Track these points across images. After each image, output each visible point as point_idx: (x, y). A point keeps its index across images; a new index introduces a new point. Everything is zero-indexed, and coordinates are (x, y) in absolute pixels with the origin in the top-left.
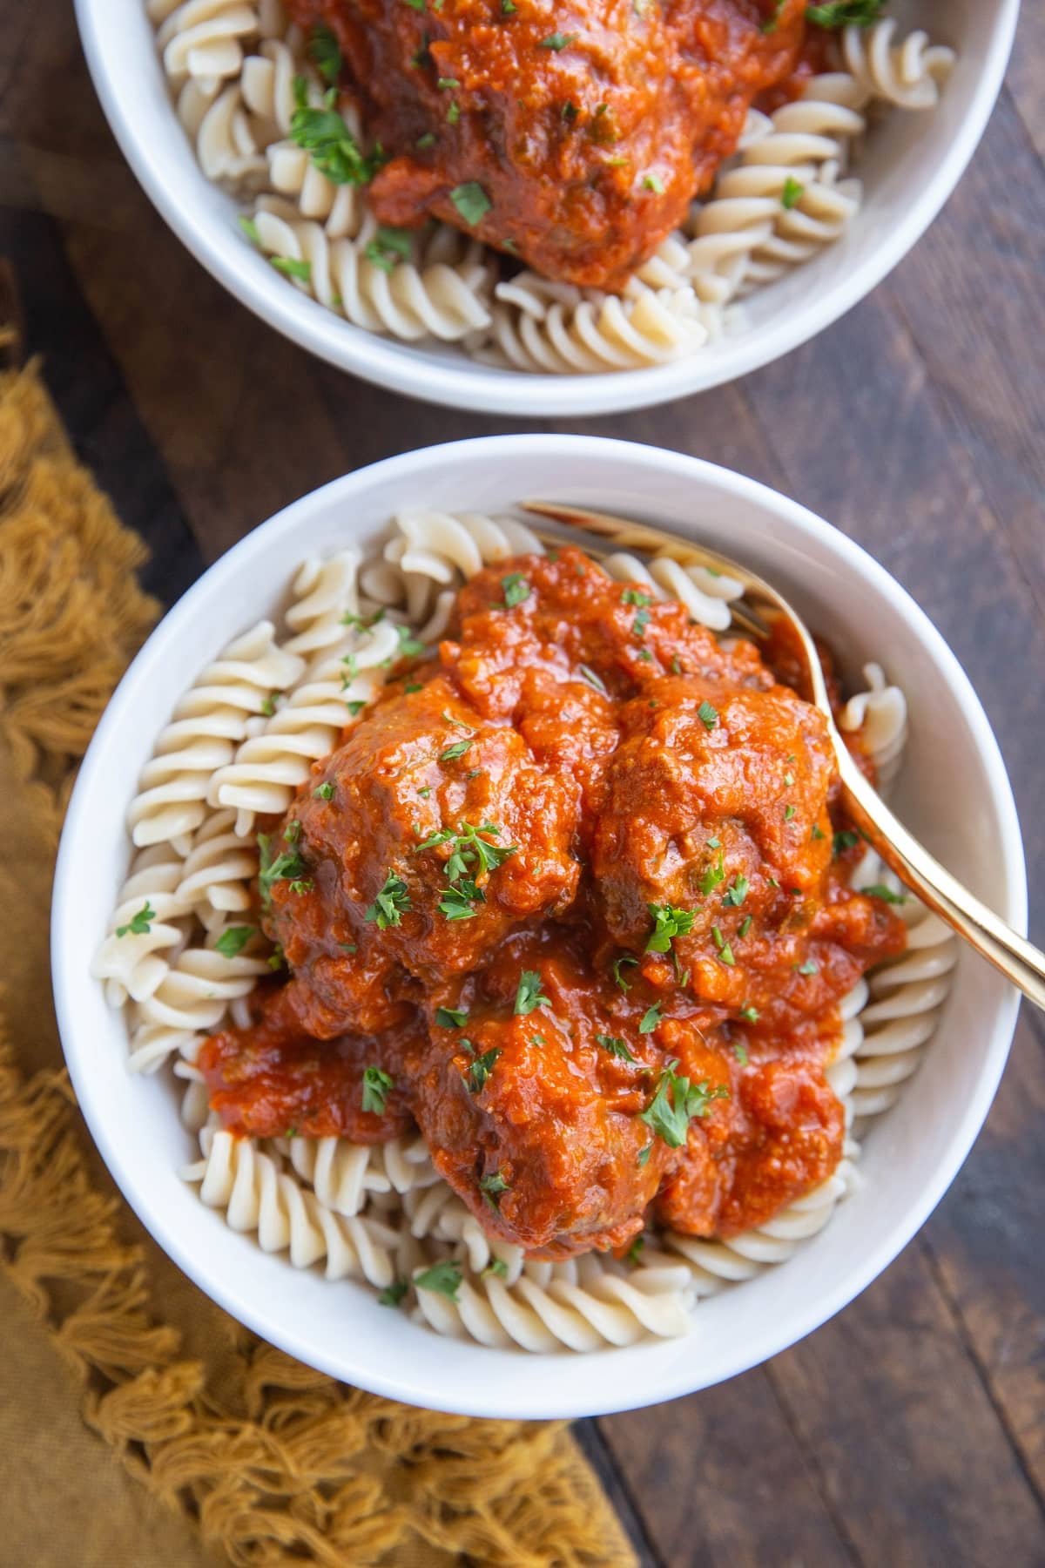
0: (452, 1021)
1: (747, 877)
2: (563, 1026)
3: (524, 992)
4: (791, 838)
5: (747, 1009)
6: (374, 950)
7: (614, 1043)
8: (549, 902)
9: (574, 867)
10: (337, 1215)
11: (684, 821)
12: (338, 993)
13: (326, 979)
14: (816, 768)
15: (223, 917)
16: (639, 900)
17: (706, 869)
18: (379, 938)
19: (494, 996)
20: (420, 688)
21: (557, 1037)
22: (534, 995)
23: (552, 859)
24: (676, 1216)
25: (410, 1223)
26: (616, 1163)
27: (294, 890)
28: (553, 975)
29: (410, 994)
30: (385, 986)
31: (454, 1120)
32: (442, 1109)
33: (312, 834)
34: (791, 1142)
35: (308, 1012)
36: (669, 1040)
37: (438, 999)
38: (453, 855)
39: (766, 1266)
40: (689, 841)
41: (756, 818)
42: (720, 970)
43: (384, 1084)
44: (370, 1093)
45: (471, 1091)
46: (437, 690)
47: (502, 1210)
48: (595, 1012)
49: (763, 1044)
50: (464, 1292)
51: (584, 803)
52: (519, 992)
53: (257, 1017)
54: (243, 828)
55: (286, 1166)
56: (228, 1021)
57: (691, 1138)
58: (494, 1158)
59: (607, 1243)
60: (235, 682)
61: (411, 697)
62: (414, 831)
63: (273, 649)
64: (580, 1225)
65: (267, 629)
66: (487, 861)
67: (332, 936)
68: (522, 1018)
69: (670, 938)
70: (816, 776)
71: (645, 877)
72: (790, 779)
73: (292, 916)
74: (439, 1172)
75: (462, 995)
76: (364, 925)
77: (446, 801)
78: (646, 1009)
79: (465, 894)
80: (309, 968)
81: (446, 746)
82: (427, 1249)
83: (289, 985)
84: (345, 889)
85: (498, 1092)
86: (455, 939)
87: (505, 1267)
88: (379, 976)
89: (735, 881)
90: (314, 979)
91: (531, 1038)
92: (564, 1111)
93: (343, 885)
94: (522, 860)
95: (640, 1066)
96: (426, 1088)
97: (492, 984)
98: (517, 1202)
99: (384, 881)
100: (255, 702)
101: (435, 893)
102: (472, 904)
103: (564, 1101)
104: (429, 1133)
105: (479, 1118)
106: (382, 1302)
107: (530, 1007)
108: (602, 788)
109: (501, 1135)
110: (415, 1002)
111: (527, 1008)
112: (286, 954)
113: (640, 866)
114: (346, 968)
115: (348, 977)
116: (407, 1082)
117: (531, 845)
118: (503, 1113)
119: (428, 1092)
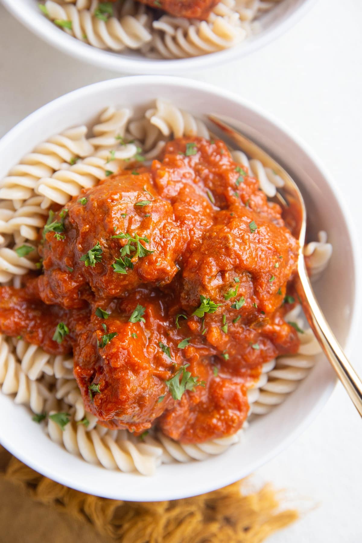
0: (102, 315)
1: (245, 299)
2: (147, 334)
3: (136, 314)
4: (269, 290)
5: (225, 353)
6: (79, 274)
7: (166, 348)
8: (159, 279)
9: (175, 269)
10: (27, 378)
11: (228, 266)
12: (59, 286)
13: (56, 279)
14: (289, 265)
15: (24, 240)
16: (198, 292)
17: (230, 289)
18: (83, 269)
19: (123, 311)
20: (138, 174)
21: (143, 337)
22: (139, 316)
23: (166, 261)
24: (167, 427)
25: (56, 391)
26: (148, 397)
27: (56, 238)
28: (150, 311)
29: (88, 297)
30: (79, 291)
31: (88, 356)
32: (85, 349)
33: (72, 216)
34: (224, 414)
35: (44, 290)
36: (188, 355)
37: (99, 304)
38: (126, 245)
39: (193, 460)
40: (227, 275)
41: (258, 276)
42: (220, 333)
43: (65, 332)
44: (58, 333)
45: (99, 346)
46: (144, 177)
47: (94, 400)
48: (162, 332)
49: (226, 370)
50: (68, 428)
51: (189, 244)
52: (134, 313)
53: (23, 285)
54: (45, 205)
55: (14, 351)
56: (11, 282)
57: (184, 397)
58: (99, 378)
59: (133, 429)
60: (62, 146)
61: (133, 176)
62: (114, 230)
63: (84, 139)
64: (125, 418)
65: (84, 130)
66: (139, 252)
67: (64, 262)
68: (131, 324)
69: (205, 312)
70: (288, 268)
71: (204, 283)
72: (277, 265)
73: (51, 248)
74: (74, 376)
75: (109, 306)
76: (79, 262)
77: (132, 222)
78: (183, 339)
79: (125, 264)
80: (51, 272)
81: (140, 200)
82: (60, 404)
83: (41, 277)
84: (76, 244)
85: (110, 351)
86: (114, 281)
87: (88, 423)
88: (78, 286)
89: (240, 299)
90: (51, 277)
91: (132, 333)
92: (135, 368)
93: (76, 242)
94: (154, 258)
95: (173, 361)
96: (81, 338)
97: (123, 306)
98: (101, 399)
99: (94, 246)
100: (68, 157)
101: (113, 258)
102: (127, 269)
103: (137, 364)
104: (76, 358)
105: (98, 359)
106: (34, 420)
107: (136, 320)
108: (199, 242)
109: (105, 369)
110: (90, 301)
111: (135, 320)
112: (44, 263)
113: (203, 278)
114: (66, 277)
115: (65, 281)
116: (75, 334)
117: (161, 252)
118: (108, 360)
119: (82, 341)
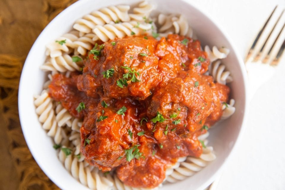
0: (104, 105)
1: (181, 121)
2: (124, 122)
3: (121, 110)
4: (195, 120)
5: (161, 145)
6: (99, 80)
7: (131, 133)
8: (138, 96)
9: (149, 93)
10: (57, 124)
11: (177, 101)
12: (87, 83)
13: (87, 79)
15: (78, 54)
16: (157, 109)
17: (174, 113)
18: (102, 78)
19: (115, 107)
20: (147, 39)
21: (121, 123)
22: (123, 112)
23: (145, 88)
25: (70, 136)
26: (113, 155)
27: (94, 58)
28: (129, 111)
29: (100, 94)
30: (97, 89)
31: (90, 124)
32: (90, 120)
33: (105, 49)
34: (151, 177)
35: (80, 82)
36: (141, 140)
37: (105, 99)
38: (127, 73)
40: (175, 105)
41: (191, 111)
42: (162, 134)
43: (83, 108)
44: (79, 107)
45: (97, 121)
46: (150, 42)
47: (86, 147)
48: (132, 124)
49: (159, 154)
51: (160, 83)
53: (70, 77)
54: (95, 39)
55: (55, 109)
56: (65, 74)
57: (132, 161)
58: (91, 137)
59: (101, 169)
60: (114, 12)
61: (144, 39)
62: (123, 64)
63: (127, 13)
65: (128, 8)
66: (133, 79)
67: (94, 72)
68: (117, 115)
69: (157, 121)
71: (161, 106)
72: (203, 108)
73: (90, 62)
74: (80, 131)
75: (110, 102)
76: (101, 74)
77: (134, 62)
78: (142, 131)
79: (124, 83)
80: (86, 74)
81: (143, 53)
83: (80, 75)
85: (101, 125)
86: (116, 90)
87: (80, 158)
88: (97, 86)
89: (178, 120)
90: (85, 77)
91: (116, 120)
92: (111, 138)
93: (103, 63)
94: (139, 84)
95: (132, 141)
96: (90, 113)
97: (117, 104)
98: (89, 148)
99: (111, 68)
100: (115, 19)
101: (118, 78)
102: (124, 85)
103: (113, 136)
104: (84, 122)
105: (95, 127)
106: (54, 147)
107: (120, 114)
108: (166, 84)
109: (96, 133)
110: (100, 96)
112: (84, 69)
113: (162, 103)
114: (92, 79)
115: (91, 81)
116: (88, 110)
117: (144, 83)
118: (99, 129)
119: (90, 115)
